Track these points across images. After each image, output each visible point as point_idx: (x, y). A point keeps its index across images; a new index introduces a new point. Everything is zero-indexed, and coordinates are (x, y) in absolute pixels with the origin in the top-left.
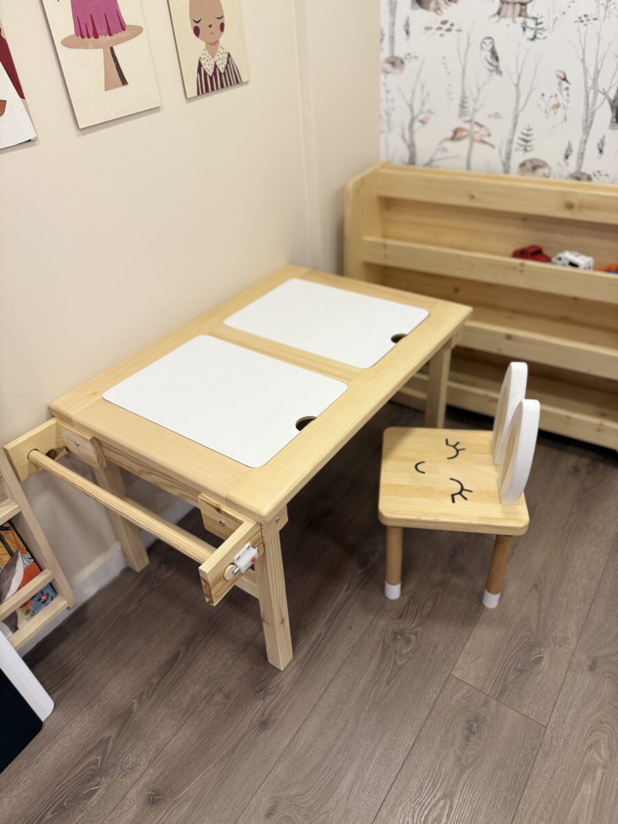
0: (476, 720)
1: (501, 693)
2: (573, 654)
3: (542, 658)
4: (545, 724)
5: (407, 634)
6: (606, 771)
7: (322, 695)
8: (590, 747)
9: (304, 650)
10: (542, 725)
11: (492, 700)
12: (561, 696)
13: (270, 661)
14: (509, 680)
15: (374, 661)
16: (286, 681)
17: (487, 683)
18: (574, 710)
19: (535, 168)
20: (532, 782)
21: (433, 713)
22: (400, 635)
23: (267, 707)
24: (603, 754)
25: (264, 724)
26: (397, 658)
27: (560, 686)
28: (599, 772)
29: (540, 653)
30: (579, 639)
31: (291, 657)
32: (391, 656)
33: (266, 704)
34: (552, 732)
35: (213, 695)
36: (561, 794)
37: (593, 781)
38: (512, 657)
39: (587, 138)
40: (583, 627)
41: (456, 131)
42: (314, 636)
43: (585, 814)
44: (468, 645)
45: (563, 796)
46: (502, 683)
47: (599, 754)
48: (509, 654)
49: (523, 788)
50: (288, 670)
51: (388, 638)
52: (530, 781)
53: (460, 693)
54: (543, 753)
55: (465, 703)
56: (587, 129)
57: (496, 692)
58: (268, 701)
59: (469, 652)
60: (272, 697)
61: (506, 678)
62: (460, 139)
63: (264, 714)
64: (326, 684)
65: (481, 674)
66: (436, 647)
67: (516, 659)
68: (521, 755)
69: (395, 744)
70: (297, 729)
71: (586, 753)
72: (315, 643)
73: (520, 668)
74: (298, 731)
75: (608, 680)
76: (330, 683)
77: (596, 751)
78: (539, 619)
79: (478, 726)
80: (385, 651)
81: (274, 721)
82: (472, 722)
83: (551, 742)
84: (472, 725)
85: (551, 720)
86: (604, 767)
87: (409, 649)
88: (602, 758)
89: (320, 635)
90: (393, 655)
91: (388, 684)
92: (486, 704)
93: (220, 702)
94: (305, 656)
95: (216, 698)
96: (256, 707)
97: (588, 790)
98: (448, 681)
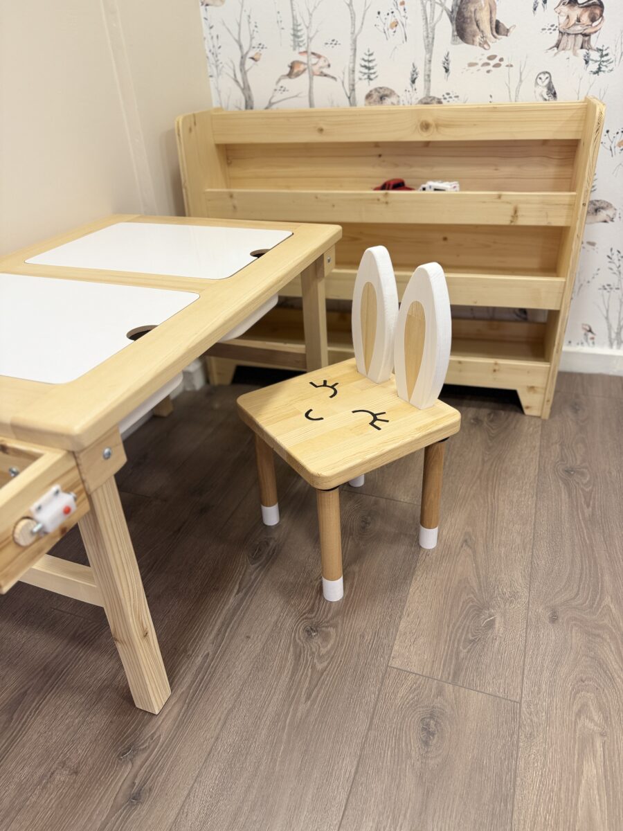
0: (432, 716)
1: (456, 674)
2: (528, 609)
3: (493, 621)
4: (518, 699)
5: (324, 629)
6: (606, 738)
7: (219, 734)
8: (579, 714)
9: (188, 679)
10: (515, 702)
11: (446, 685)
12: (528, 660)
13: (139, 705)
14: (462, 655)
15: (286, 672)
16: (163, 728)
17: (436, 665)
18: (546, 674)
19: (382, 98)
20: (522, 779)
21: (376, 721)
22: (315, 632)
23: (138, 772)
24: (596, 718)
25: (135, 798)
26: (315, 661)
27: (523, 648)
28: (598, 744)
29: (490, 616)
30: (530, 590)
31: (170, 694)
32: (307, 661)
33: (136, 767)
34: (529, 706)
35: (52, 774)
36: (561, 785)
37: (595, 756)
38: (459, 628)
39: (431, 57)
40: (530, 576)
41: (292, 67)
42: (200, 659)
43: (598, 803)
44: (402, 625)
45: (564, 787)
46: (454, 662)
47: (592, 720)
48: (455, 624)
49: (512, 791)
50: (166, 711)
51: (299, 639)
52: (518, 779)
53: (404, 686)
54: (526, 737)
55: (412, 699)
56: (429, 47)
57: (449, 674)
58: (138, 762)
59: (405, 633)
60: (145, 755)
61: (458, 654)
62: (298, 75)
63: (134, 783)
64: (222, 718)
65: (425, 658)
66: (363, 636)
67: (463, 629)
68: (499, 747)
69: (332, 776)
70: (186, 793)
71: (576, 722)
72: (200, 668)
73: (471, 638)
74: (189, 795)
75: (575, 629)
76: (228, 715)
77: (587, 717)
78: (479, 578)
79: (437, 723)
80: (298, 657)
81: (150, 790)
82: (428, 720)
83: (531, 721)
84: (428, 725)
85: (524, 692)
86: (602, 735)
87: (329, 646)
88: (596, 724)
89: (208, 654)
90: (309, 659)
91: (308, 698)
92: (440, 692)
93: (64, 782)
94: (189, 687)
95: (58, 777)
96: (121, 776)
97: (591, 770)
98: (387, 675)
